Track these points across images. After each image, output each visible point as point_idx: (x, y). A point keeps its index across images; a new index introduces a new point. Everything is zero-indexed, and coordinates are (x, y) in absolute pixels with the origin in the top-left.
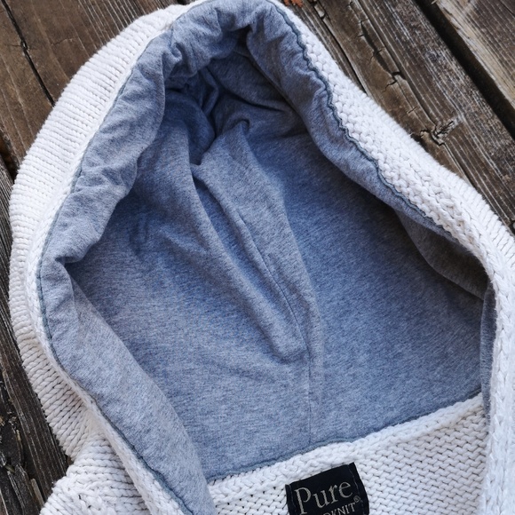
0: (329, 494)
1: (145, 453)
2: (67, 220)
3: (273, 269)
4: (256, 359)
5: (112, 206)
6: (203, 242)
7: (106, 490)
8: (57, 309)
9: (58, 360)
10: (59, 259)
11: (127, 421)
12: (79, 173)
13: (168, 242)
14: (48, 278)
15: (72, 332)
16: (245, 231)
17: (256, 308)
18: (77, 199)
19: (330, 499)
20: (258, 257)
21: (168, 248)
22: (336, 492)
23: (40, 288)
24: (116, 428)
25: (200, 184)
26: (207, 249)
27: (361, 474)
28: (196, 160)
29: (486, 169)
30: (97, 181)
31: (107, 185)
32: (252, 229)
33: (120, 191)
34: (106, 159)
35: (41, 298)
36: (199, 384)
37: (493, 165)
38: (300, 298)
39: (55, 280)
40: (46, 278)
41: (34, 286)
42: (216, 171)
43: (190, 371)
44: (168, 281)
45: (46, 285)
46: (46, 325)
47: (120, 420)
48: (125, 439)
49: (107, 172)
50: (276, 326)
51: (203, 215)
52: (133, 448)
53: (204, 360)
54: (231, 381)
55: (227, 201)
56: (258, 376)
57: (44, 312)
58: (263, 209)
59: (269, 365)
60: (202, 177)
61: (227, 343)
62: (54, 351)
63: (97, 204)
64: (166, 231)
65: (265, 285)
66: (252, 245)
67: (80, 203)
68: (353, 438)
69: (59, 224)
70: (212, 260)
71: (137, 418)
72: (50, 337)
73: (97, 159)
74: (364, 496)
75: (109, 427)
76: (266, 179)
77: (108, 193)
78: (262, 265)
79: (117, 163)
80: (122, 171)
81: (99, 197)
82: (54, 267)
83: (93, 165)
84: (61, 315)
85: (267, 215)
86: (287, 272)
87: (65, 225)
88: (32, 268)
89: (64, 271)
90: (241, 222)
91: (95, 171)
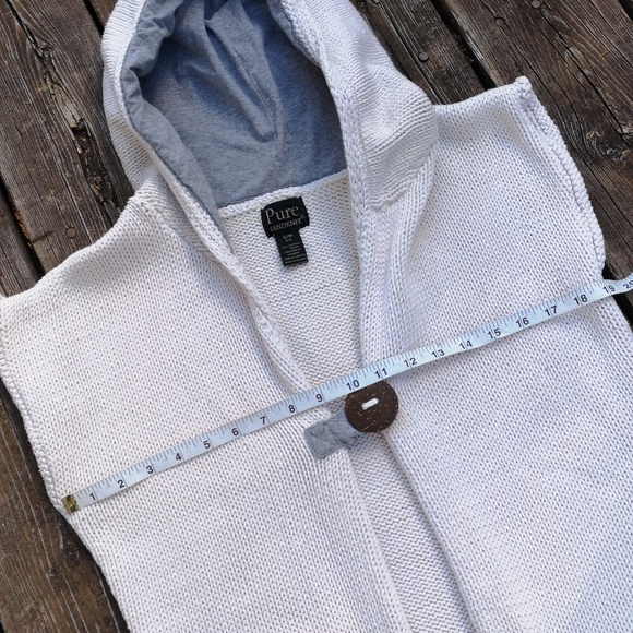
0: (285, 213)
1: (181, 176)
2: (135, 48)
3: (255, 83)
4: (247, 140)
5: (160, 40)
6: (212, 68)
7: (156, 203)
8: (132, 96)
9: (133, 125)
10: (132, 68)
11: (171, 158)
12: (140, 21)
13: (194, 70)
14: (126, 80)
15: (141, 109)
16: (238, 60)
17: (245, 107)
18: (139, 36)
19: (285, 215)
20: (246, 76)
21: (194, 74)
22: (290, 212)
23: (122, 86)
24: (165, 163)
25: (210, 31)
26: (215, 71)
27: (305, 203)
28: (208, 16)
29: (407, 18)
30: (150, 25)
31: (156, 28)
32: (242, 59)
33: (164, 32)
34: (155, 13)
35: (123, 91)
36: (212, 154)
37: (412, 17)
38: (271, 101)
39: (130, 80)
40: (125, 80)
41: (119, 85)
42: (221, 23)
43: (207, 147)
44: (195, 95)
45: (125, 83)
46: (126, 106)
47: (167, 157)
48: (170, 168)
49: (154, 20)
50: (258, 119)
51: (211, 50)
52: (175, 174)
53: (216, 140)
54: (232, 153)
55: (227, 41)
56: (248, 150)
57: (124, 98)
58: (249, 46)
59: (254, 143)
60: (212, 27)
61: (230, 131)
62: (131, 120)
63: (150, 38)
64: (193, 64)
65: (252, 95)
66: (242, 69)
67: (141, 38)
68: (302, 184)
69: (130, 50)
70: (218, 78)
71: (177, 157)
72: (128, 112)
73: (150, 12)
74: (307, 215)
75: (161, 163)
76: (252, 27)
77: (157, 32)
78: (249, 81)
79: (161, 15)
80: (164, 19)
81: (152, 34)
82: (129, 73)
83: (147, 16)
84: (134, 100)
85: (251, 49)
86: (263, 84)
87: (134, 51)
88: (117, 75)
89: (135, 76)
90: (235, 54)
91: (148, 19)
